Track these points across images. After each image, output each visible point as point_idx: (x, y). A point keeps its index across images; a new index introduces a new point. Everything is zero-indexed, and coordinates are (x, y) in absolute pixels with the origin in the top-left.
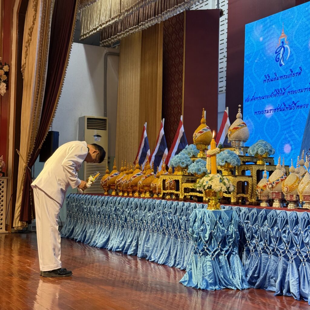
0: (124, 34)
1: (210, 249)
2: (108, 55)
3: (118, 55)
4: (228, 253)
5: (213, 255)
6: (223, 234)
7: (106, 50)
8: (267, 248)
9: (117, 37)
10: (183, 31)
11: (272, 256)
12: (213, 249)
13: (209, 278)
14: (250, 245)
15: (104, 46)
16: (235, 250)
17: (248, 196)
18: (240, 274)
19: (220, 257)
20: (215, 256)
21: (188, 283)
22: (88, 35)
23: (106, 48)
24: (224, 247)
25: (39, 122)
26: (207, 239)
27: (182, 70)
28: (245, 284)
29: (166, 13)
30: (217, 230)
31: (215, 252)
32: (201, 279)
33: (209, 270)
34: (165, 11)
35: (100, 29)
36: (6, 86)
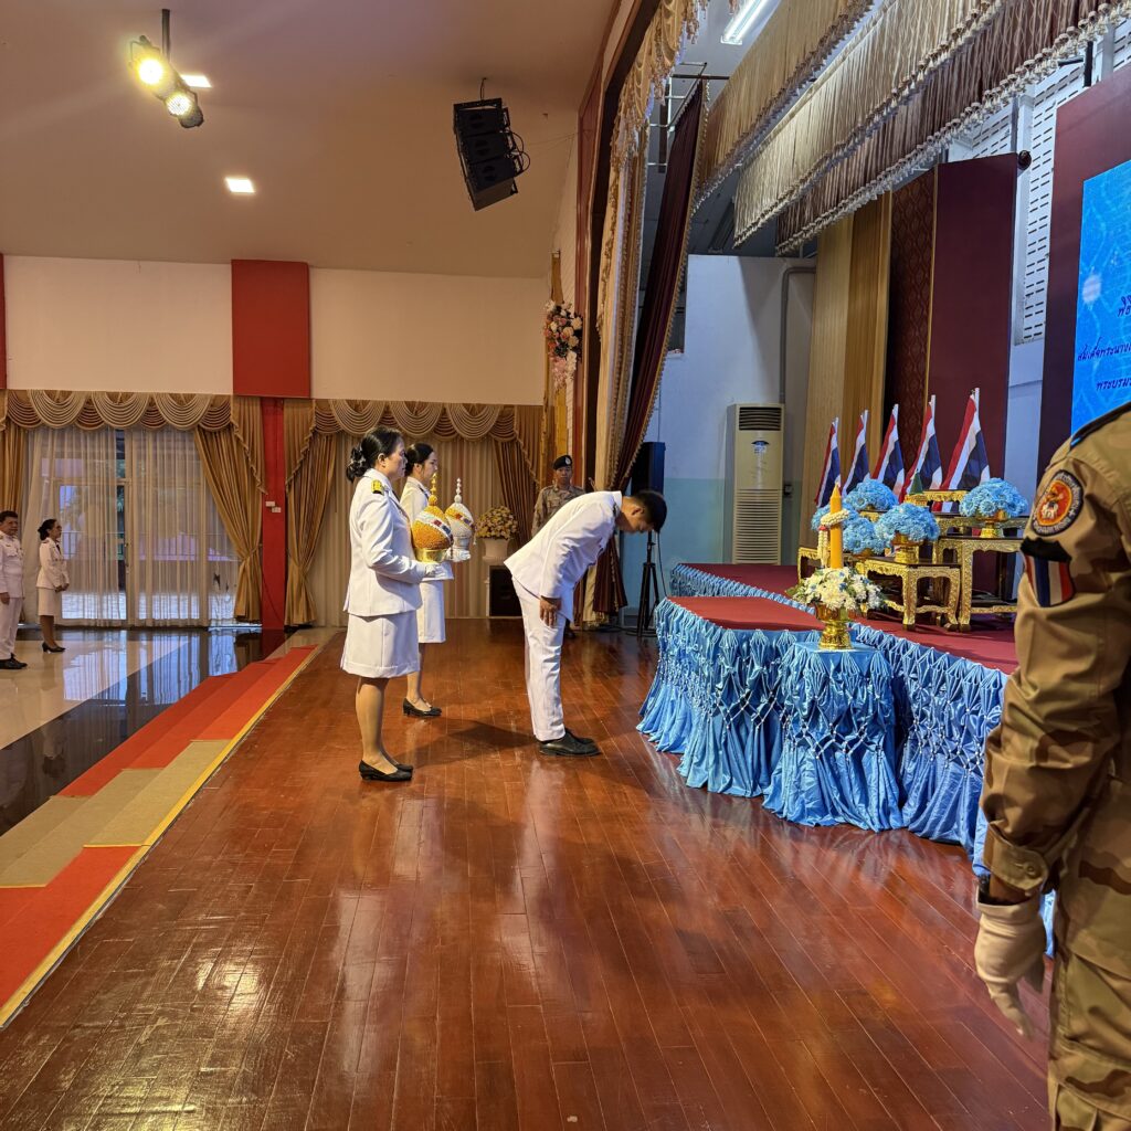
0: (813, 227)
1: (813, 735)
2: (791, 273)
3: (812, 271)
4: (856, 746)
5: (818, 750)
6: (841, 706)
7: (787, 264)
8: (944, 743)
9: (801, 236)
10: (932, 210)
11: (951, 764)
12: (822, 734)
13: (807, 796)
14: (918, 729)
15: (783, 256)
16: (876, 742)
17: (948, 610)
18: (882, 797)
19: (838, 754)
20: (822, 751)
21: (770, 801)
22: (744, 238)
23: (788, 259)
24: (849, 733)
25: (625, 427)
26: (806, 713)
27: (929, 297)
28: (895, 819)
29: (886, 176)
30: (829, 696)
31: (823, 743)
32: (791, 799)
33: (809, 781)
34: (883, 173)
35: (763, 224)
36: (577, 359)
